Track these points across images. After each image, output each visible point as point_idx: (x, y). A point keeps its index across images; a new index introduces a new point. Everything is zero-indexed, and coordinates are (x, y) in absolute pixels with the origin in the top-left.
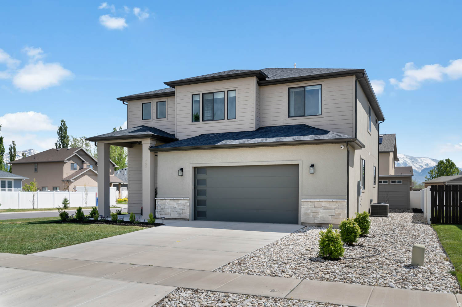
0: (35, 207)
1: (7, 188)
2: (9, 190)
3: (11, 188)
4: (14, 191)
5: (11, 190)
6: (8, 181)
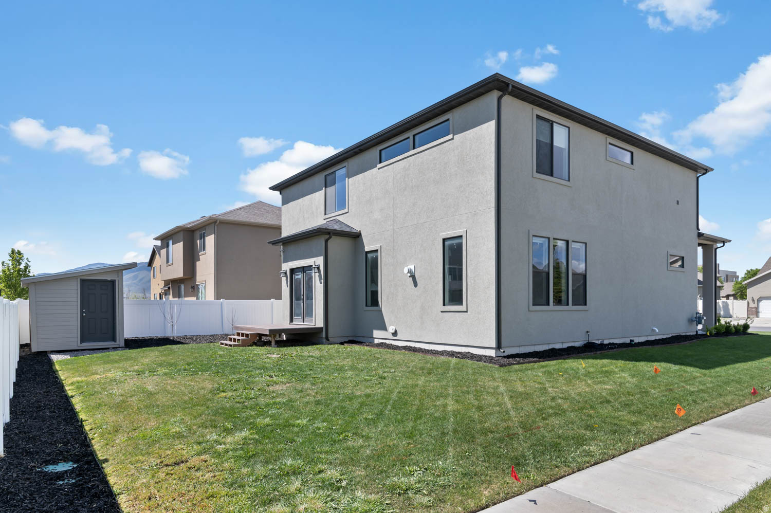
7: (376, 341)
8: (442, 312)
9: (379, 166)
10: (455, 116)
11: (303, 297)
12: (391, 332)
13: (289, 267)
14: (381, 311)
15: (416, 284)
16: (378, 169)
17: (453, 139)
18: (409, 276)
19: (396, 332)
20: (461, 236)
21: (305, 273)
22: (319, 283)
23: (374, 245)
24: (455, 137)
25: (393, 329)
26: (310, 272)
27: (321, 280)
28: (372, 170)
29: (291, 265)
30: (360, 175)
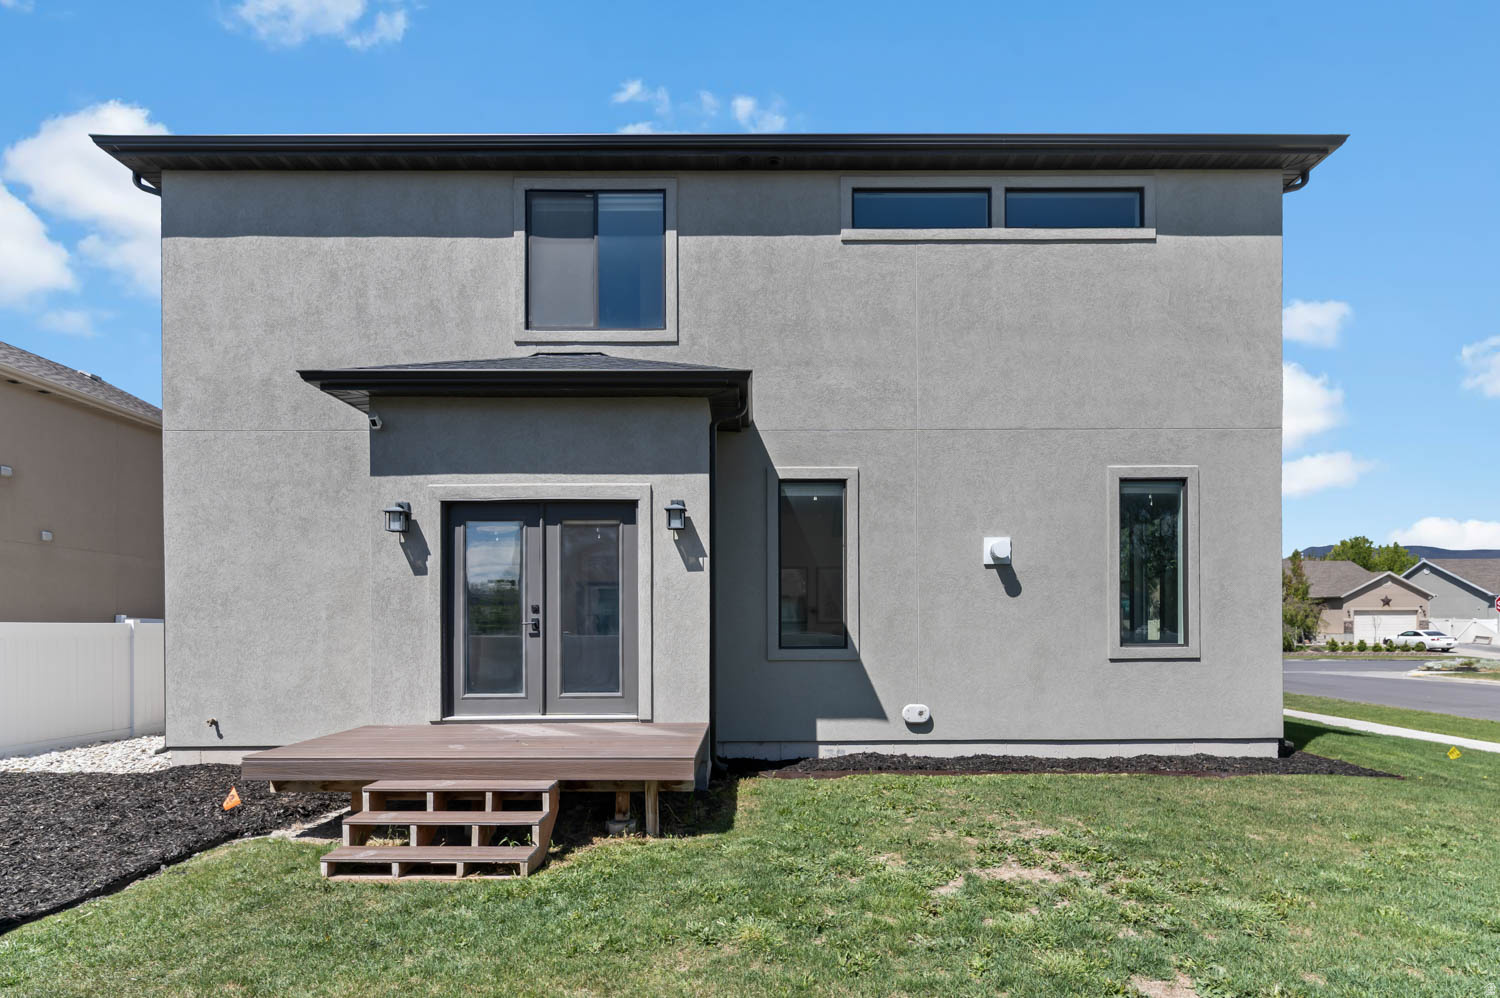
7: (824, 752)
8: (1112, 660)
9: (848, 233)
10: (1158, 187)
11: (535, 616)
12: (911, 720)
13: (433, 492)
14: (856, 660)
15: (1013, 587)
16: (842, 241)
17: (1153, 241)
18: (988, 566)
19: (931, 719)
20: (1183, 481)
21: (558, 527)
22: (685, 570)
23: (824, 464)
24: (1160, 238)
25: (921, 713)
26: (602, 526)
27: (701, 559)
28: (810, 238)
29: (455, 488)
30: (744, 239)
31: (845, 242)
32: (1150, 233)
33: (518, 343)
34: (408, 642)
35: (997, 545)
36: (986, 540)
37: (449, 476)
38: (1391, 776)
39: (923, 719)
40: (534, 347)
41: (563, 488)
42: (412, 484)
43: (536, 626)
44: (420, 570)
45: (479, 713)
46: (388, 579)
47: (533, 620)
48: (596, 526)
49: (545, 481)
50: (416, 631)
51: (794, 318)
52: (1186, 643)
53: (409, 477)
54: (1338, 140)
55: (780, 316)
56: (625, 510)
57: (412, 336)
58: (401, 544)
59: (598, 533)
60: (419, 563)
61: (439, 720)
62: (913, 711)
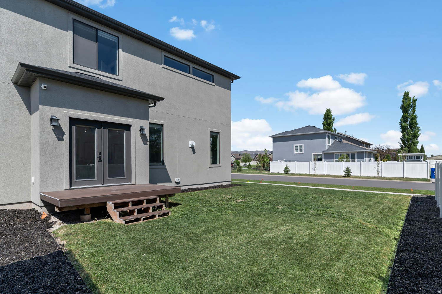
0: (380, 175)
1: (351, 160)
2: (353, 161)
3: (355, 159)
4: (357, 161)
5: (354, 161)
6: (352, 154)
8: (209, 167)
10: (216, 76)
11: (100, 155)
12: (177, 182)
13: (66, 114)
14: (165, 168)
15: (194, 152)
16: (162, 67)
17: (215, 86)
18: (190, 147)
19: (180, 182)
20: (219, 133)
21: (107, 129)
22: (143, 144)
23: (158, 120)
24: (216, 86)
25: (179, 180)
26: (119, 131)
27: (147, 142)
28: (155, 64)
29: (75, 114)
30: (139, 58)
31: (163, 67)
32: (214, 84)
33: (70, 67)
34: (55, 163)
35: (191, 143)
36: (190, 141)
37: (72, 110)
38: (243, 185)
39: (179, 181)
40: (76, 70)
41: (111, 119)
42: (57, 110)
43: (100, 158)
44: (61, 139)
45: (81, 186)
46: (47, 141)
47: (99, 156)
48: (117, 130)
49: (105, 116)
50: (59, 159)
51: (151, 82)
52: (219, 164)
53: (56, 108)
54: (239, 78)
55: (148, 81)
56: (128, 127)
57: (24, 52)
58: (53, 130)
59: (117, 133)
60: (60, 137)
61: (69, 188)
62: (177, 179)
